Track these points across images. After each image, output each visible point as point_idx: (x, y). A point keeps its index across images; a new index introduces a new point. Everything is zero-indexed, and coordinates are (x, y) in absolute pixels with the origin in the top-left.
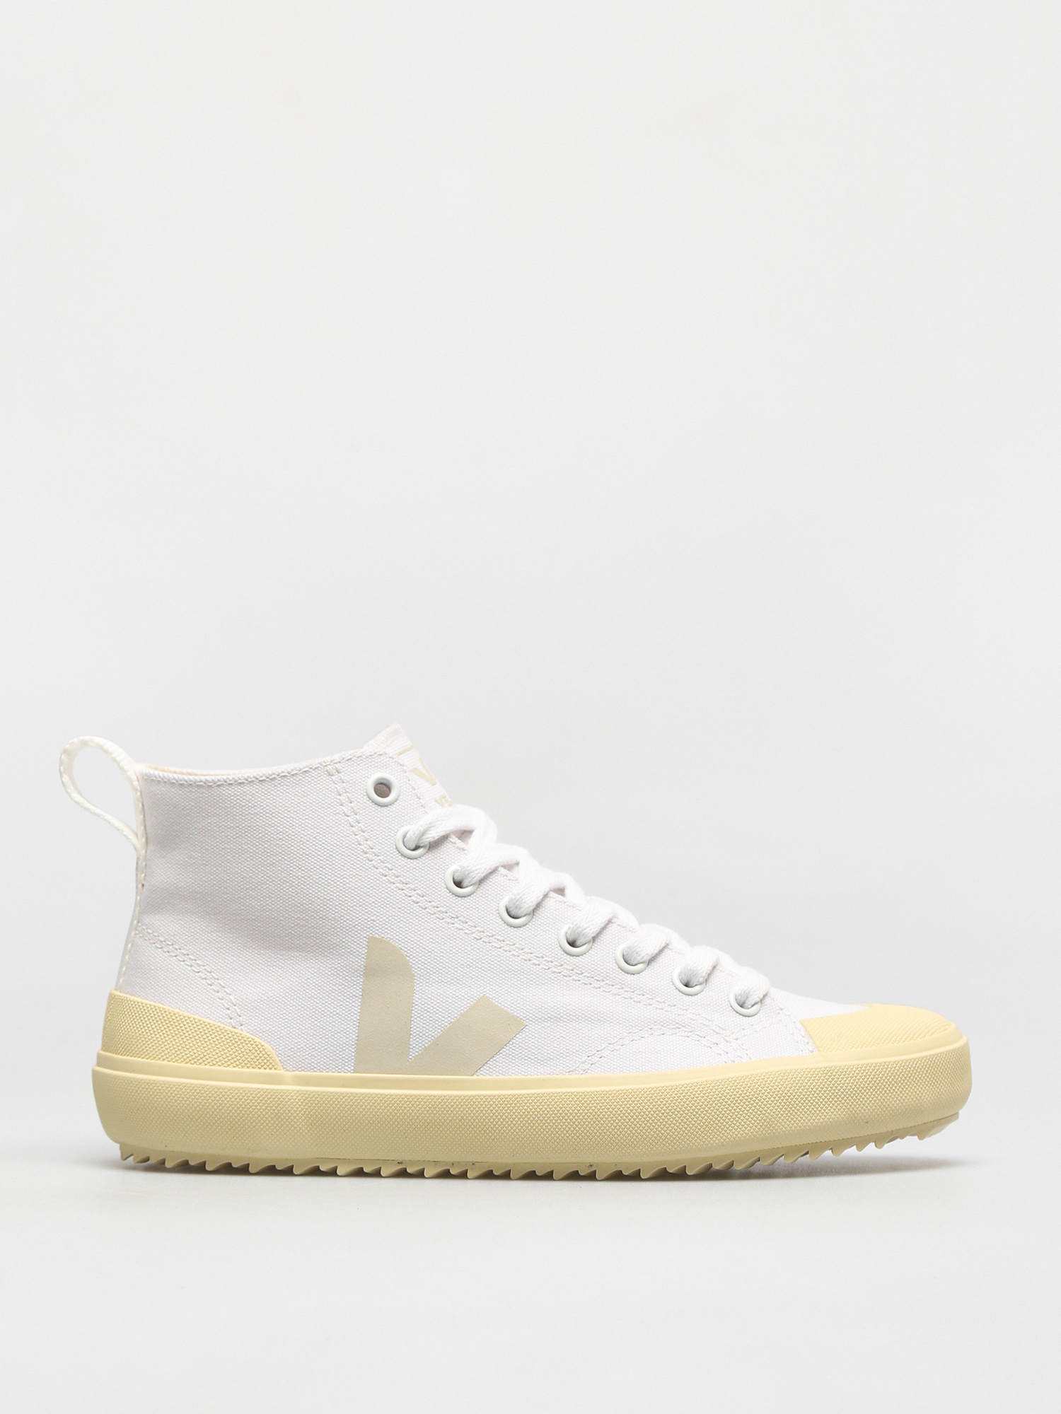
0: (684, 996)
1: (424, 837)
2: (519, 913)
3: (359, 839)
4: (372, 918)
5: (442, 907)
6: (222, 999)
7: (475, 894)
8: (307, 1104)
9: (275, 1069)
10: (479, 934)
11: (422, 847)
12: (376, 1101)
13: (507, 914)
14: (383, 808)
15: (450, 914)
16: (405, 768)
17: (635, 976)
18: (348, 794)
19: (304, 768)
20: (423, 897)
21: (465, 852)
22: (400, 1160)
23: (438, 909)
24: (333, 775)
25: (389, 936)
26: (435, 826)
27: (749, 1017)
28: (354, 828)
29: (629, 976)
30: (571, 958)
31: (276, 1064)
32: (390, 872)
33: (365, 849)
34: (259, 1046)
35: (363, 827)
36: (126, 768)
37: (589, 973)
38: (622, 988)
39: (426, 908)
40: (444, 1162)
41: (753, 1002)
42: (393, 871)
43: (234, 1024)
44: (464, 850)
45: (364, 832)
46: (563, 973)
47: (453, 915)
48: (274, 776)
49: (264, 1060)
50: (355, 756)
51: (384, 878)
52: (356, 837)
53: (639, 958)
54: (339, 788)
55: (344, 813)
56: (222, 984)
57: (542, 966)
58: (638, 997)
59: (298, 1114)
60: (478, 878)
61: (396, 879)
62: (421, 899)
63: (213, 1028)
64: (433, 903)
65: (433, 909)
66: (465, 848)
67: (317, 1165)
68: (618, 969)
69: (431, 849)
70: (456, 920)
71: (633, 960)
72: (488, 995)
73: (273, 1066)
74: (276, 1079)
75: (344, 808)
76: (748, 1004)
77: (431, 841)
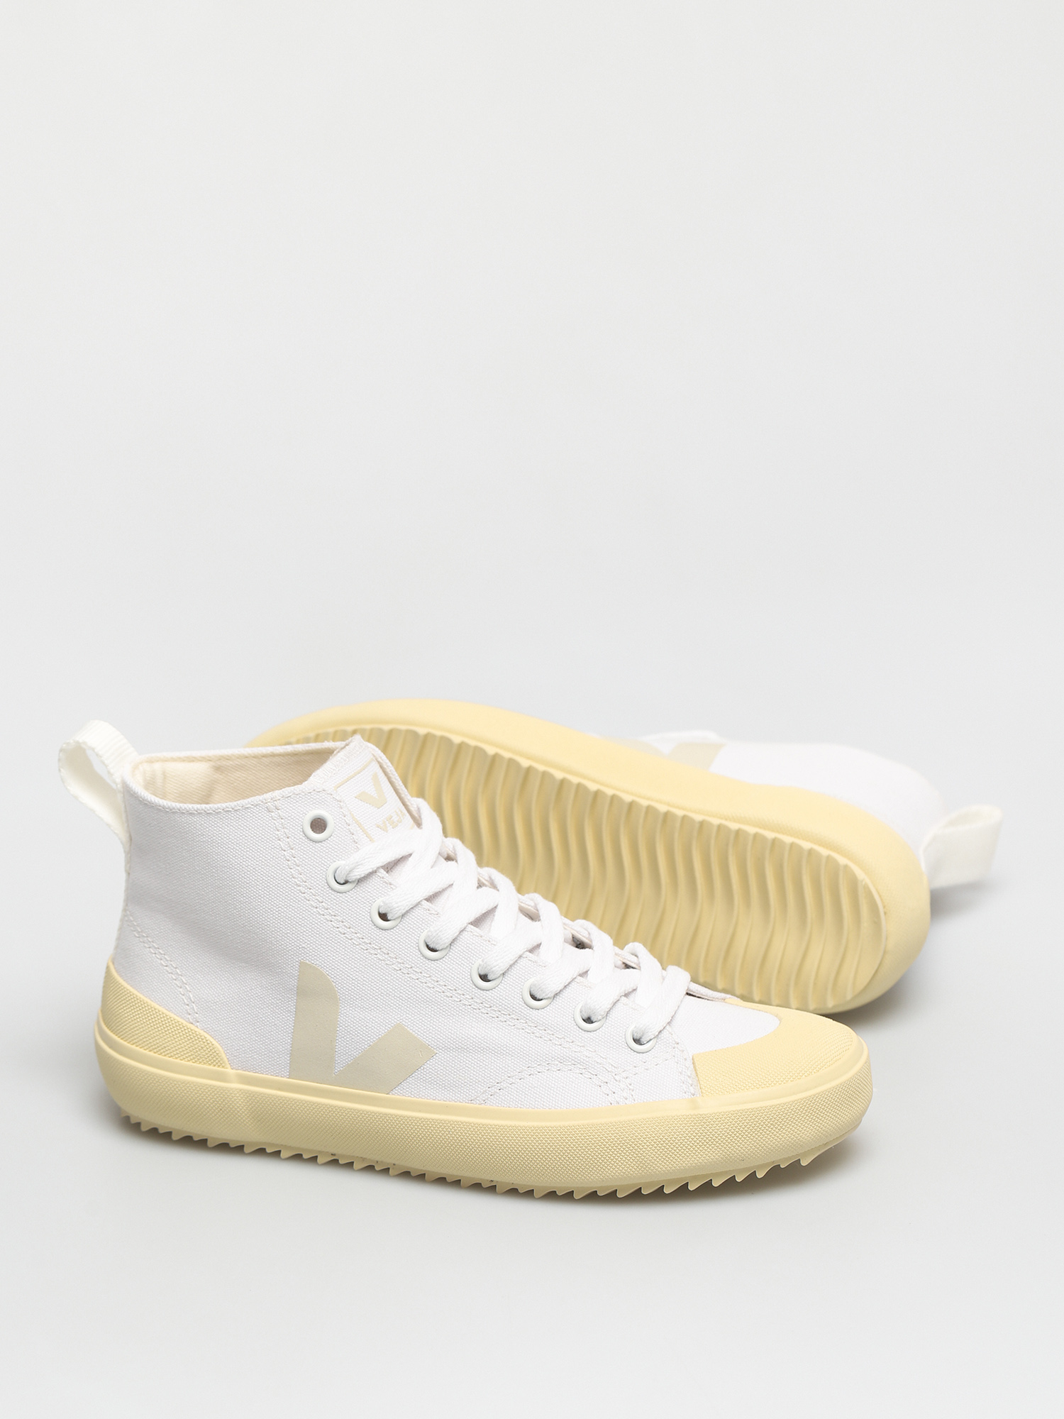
0: (583, 1032)
1: (351, 875)
2: (437, 947)
3: (293, 872)
4: (303, 945)
5: (366, 938)
6: (183, 995)
7: (398, 927)
8: (248, 1102)
9: (223, 1067)
10: (399, 966)
11: (350, 882)
12: (306, 1107)
13: (426, 948)
14: (317, 844)
15: (374, 945)
16: (342, 804)
17: (539, 1011)
18: (285, 830)
19: (246, 804)
20: (349, 928)
21: (392, 886)
22: (333, 1152)
23: (363, 941)
24: (272, 812)
25: (318, 962)
26: (362, 864)
27: (643, 1053)
28: (289, 863)
29: (534, 1011)
30: (482, 992)
31: (224, 1062)
32: (321, 905)
33: (298, 882)
34: (210, 1045)
35: (297, 862)
36: (112, 771)
37: (497, 1007)
38: (526, 1022)
39: (352, 939)
40: (369, 1159)
41: (648, 1039)
42: (323, 904)
43: (191, 1020)
44: (391, 884)
45: (298, 866)
46: (472, 1006)
47: (376, 947)
48: (220, 810)
49: (214, 1059)
50: (294, 794)
51: (315, 910)
52: (291, 870)
53: (544, 995)
54: (277, 824)
55: (281, 848)
56: (184, 980)
57: (454, 998)
58: (541, 1032)
59: (241, 1110)
60: (399, 913)
61: (326, 911)
62: (348, 930)
63: (173, 1022)
64: (358, 935)
65: (358, 940)
66: (392, 882)
67: (264, 1147)
68: (523, 1005)
69: (359, 884)
70: (379, 951)
71: (538, 996)
72: (404, 1023)
73: (221, 1064)
74: (222, 1077)
75: (281, 843)
76: (644, 1040)
77: (359, 877)
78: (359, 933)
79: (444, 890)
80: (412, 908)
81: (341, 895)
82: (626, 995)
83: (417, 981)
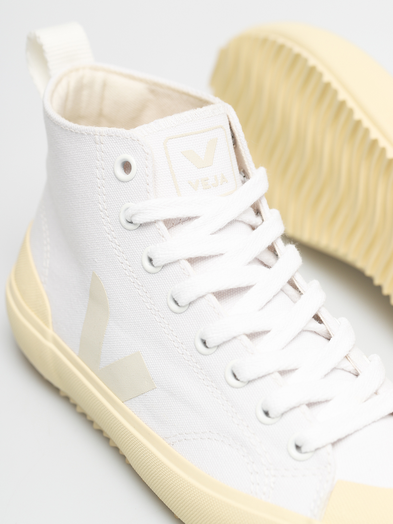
0: (258, 422)
2: (180, 302)
3: (100, 198)
7: (158, 274)
10: (151, 306)
13: (172, 300)
14: (121, 182)
15: (139, 282)
16: (149, 156)
17: (234, 390)
18: (103, 162)
23: (133, 275)
24: (98, 144)
25: (102, 277)
27: (298, 460)
28: (99, 190)
29: (230, 387)
30: (198, 354)
31: (49, 323)
33: (101, 208)
35: (105, 191)
37: (205, 371)
38: (221, 394)
39: (126, 269)
41: (306, 450)
42: (113, 233)
44: (164, 237)
45: (105, 195)
46: (189, 362)
47: (140, 284)
49: (45, 318)
50: (116, 135)
51: (107, 236)
52: (99, 196)
53: (243, 377)
54: (99, 155)
55: (97, 175)
57: (179, 350)
58: (228, 407)
61: (114, 239)
62: (125, 261)
68: (224, 379)
69: (141, 227)
70: (141, 287)
71: (238, 377)
72: (143, 353)
73: (46, 323)
74: (43, 333)
75: (98, 171)
76: (303, 449)
77: (141, 223)
78: (131, 267)
79: (216, 256)
80: (170, 263)
81: (126, 231)
82: (310, 405)
83: (159, 323)
